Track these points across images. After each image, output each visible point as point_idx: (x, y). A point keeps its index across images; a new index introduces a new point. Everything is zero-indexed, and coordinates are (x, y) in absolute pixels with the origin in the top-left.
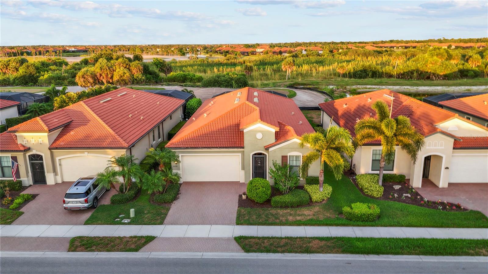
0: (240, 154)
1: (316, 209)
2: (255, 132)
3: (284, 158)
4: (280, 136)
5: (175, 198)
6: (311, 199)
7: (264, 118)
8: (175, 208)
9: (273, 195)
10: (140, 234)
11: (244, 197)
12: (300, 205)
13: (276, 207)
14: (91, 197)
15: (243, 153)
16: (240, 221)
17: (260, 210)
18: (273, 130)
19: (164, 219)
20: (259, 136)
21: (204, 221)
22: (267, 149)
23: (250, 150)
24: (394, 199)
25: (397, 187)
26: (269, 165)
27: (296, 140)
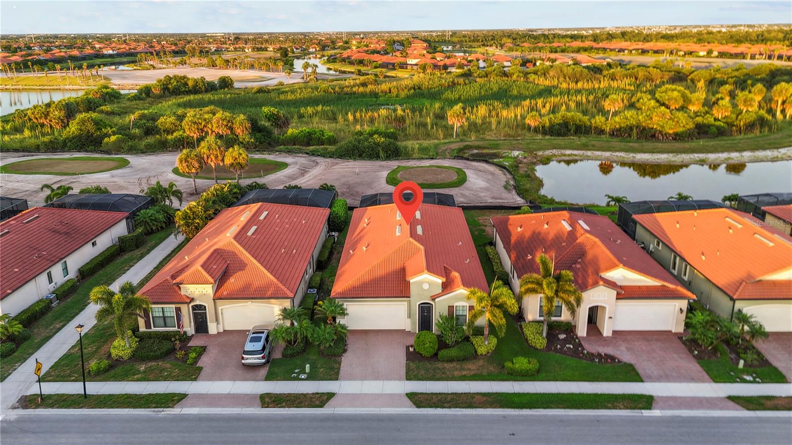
0: (406, 303)
1: (481, 362)
2: (421, 283)
3: (451, 308)
4: (447, 287)
5: (345, 351)
6: (476, 352)
7: (431, 269)
8: (347, 361)
9: (439, 349)
10: (321, 391)
11: (411, 349)
12: (465, 359)
13: (443, 361)
14: (267, 351)
15: (409, 302)
16: (410, 376)
17: (428, 365)
18: (439, 280)
19: (338, 373)
20: (426, 286)
21: (377, 377)
22: (433, 298)
23: (417, 299)
24: (556, 350)
25: (562, 336)
26: (435, 318)
27: (462, 291)
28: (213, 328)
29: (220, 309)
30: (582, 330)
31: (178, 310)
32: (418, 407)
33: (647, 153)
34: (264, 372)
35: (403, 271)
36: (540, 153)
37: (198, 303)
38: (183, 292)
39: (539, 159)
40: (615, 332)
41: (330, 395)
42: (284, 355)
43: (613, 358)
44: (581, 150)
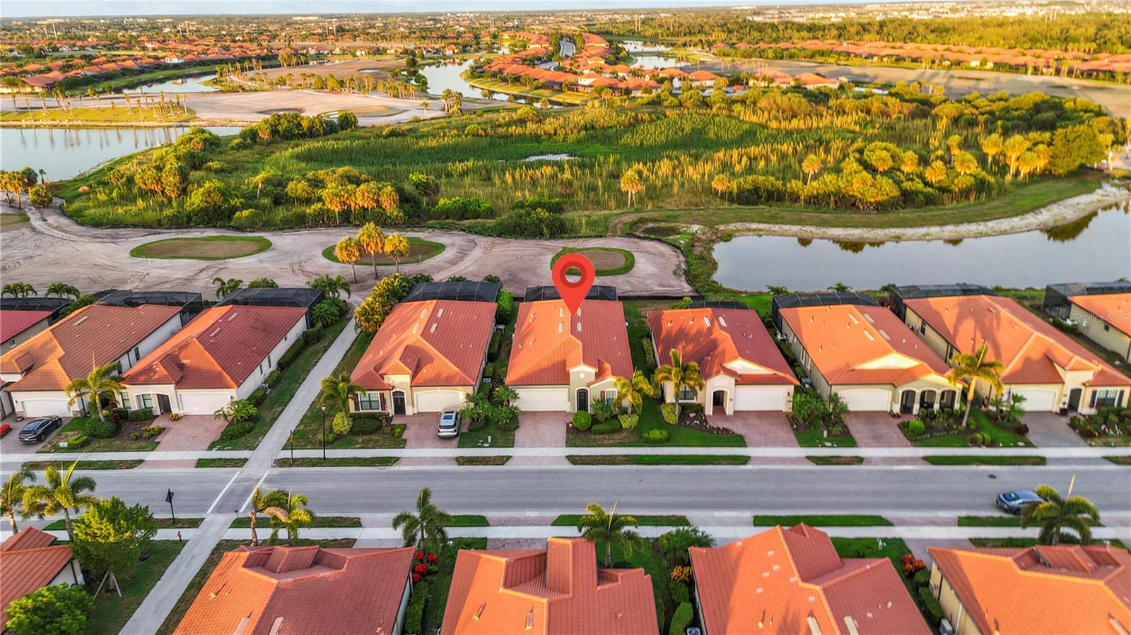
0: (567, 389)
1: (624, 434)
2: (579, 372)
3: (603, 393)
4: (599, 375)
5: (517, 427)
6: (621, 426)
7: (587, 361)
8: (520, 435)
9: (592, 424)
10: (501, 454)
11: (571, 425)
12: (613, 432)
13: (595, 434)
14: (457, 427)
15: (569, 388)
16: (569, 444)
17: (583, 435)
18: (593, 371)
19: (513, 443)
20: (582, 376)
21: (543, 444)
22: (589, 385)
23: (576, 386)
24: (685, 425)
25: (692, 415)
26: (590, 401)
27: (611, 379)
28: (409, 411)
29: (415, 394)
30: (709, 410)
31: (382, 395)
32: (574, 464)
33: (840, 227)
34: (456, 442)
35: (564, 362)
36: (722, 227)
37: (398, 390)
38: (386, 381)
39: (719, 235)
40: (735, 412)
41: (509, 458)
42: (470, 430)
43: (727, 431)
44: (768, 223)
